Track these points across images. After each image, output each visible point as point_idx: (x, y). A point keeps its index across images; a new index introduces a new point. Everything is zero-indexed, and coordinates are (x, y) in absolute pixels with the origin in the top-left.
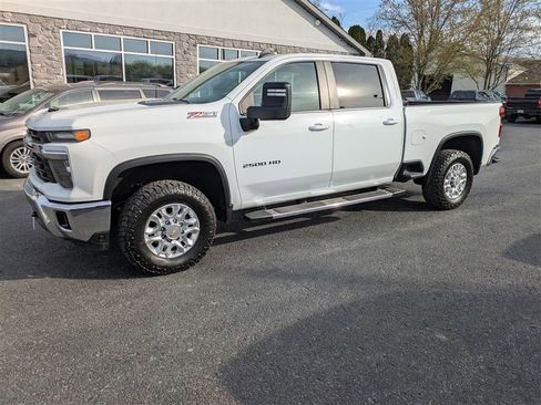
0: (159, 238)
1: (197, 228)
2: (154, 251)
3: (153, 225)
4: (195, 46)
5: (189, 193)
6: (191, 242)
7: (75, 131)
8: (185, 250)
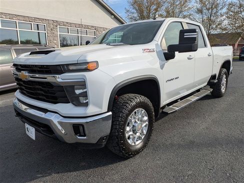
1: (147, 123)
2: (129, 141)
4: (57, 26)
5: (146, 101)
6: (145, 132)
7: (88, 63)
8: (143, 138)
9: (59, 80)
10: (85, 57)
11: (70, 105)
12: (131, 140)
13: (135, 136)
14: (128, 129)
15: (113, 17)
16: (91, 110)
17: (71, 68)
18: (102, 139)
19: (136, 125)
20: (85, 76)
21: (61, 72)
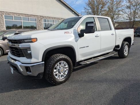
0: (58, 73)
1: (68, 69)
2: (56, 77)
3: (56, 69)
4: (42, 19)
5: (66, 58)
6: (66, 73)
7: (32, 39)
8: (65, 76)
9: (20, 46)
10: (31, 36)
11: (25, 58)
12: (57, 76)
13: (60, 74)
14: (55, 71)
15: (73, 12)
16: (33, 60)
17: (25, 41)
18: (39, 74)
19: (60, 69)
20: (30, 45)
21: (21, 43)
